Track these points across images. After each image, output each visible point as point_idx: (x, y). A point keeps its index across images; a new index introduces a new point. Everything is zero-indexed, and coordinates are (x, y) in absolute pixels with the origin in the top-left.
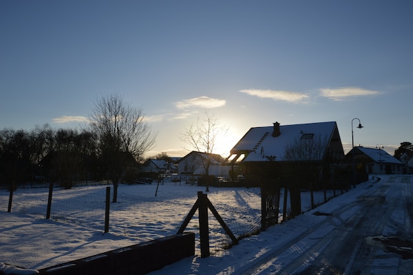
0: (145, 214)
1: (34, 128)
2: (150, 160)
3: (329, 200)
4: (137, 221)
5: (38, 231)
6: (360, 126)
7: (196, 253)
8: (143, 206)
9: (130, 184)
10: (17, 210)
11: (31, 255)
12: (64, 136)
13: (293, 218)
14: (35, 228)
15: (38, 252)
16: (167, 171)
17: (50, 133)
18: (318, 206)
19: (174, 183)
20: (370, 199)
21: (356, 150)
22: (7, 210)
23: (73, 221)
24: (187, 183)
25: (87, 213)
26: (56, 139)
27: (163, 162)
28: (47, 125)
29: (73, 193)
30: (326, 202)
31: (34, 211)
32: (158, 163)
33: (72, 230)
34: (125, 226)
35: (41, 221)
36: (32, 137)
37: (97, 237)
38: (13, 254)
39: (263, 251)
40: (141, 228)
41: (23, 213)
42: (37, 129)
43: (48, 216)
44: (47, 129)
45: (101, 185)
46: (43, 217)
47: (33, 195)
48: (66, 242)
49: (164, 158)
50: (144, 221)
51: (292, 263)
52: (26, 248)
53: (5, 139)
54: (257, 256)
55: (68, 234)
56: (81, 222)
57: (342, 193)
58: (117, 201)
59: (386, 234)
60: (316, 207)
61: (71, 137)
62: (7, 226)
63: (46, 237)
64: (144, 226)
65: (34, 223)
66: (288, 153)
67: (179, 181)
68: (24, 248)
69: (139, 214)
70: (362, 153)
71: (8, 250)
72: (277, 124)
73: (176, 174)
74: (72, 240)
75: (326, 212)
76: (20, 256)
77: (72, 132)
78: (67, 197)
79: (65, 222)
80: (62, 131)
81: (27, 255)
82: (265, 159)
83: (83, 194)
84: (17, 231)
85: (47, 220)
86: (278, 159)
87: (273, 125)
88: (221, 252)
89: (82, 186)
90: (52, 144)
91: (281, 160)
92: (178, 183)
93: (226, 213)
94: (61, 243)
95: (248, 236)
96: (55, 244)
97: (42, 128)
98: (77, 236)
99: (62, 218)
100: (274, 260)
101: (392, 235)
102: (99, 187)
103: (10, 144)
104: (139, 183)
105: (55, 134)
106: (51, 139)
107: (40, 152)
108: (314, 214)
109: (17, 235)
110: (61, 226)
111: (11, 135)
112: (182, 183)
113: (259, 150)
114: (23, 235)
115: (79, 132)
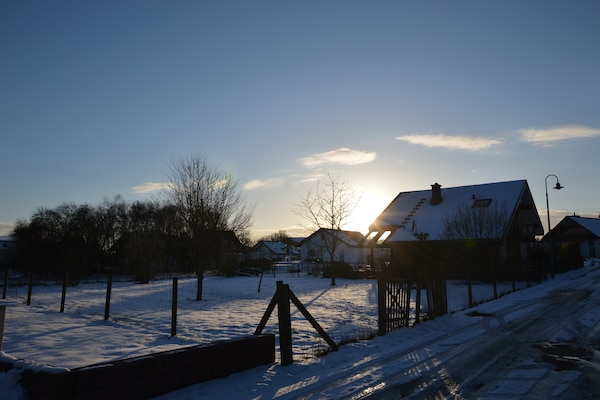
0: (233, 315)
1: (102, 201)
2: (261, 242)
3: (502, 295)
4: (218, 323)
5: (91, 334)
6: (558, 187)
7: (276, 361)
8: (235, 304)
9: (229, 276)
10: (73, 310)
11: (75, 359)
12: (141, 212)
13: (433, 319)
14: (88, 331)
15: (85, 357)
16: (287, 257)
17: (121, 208)
18: (481, 303)
19: (290, 275)
20: (568, 294)
21: (570, 223)
22: (59, 309)
23: (138, 323)
24: (309, 274)
25: (159, 314)
26: (130, 216)
27: (280, 245)
28: (119, 197)
29: (149, 289)
30: (496, 298)
31: (93, 311)
32: (273, 247)
33: (133, 333)
34: (201, 329)
35: (98, 323)
36: (99, 214)
37: (162, 340)
38: (54, 358)
39: (367, 359)
40: (220, 331)
41: (78, 314)
42: (106, 202)
43: (107, 317)
44: (119, 202)
45: (189, 277)
46: (101, 318)
47: (97, 291)
48: (121, 347)
49: (283, 239)
50: (229, 323)
51: (396, 374)
52: (70, 353)
53: (65, 217)
54: (356, 365)
55: (126, 338)
56: (147, 324)
57: (529, 286)
58: (203, 297)
59: (554, 341)
60: (476, 305)
61: (151, 212)
62: (55, 329)
63: (98, 341)
64: (226, 329)
65: (89, 325)
66: (449, 229)
67: (299, 271)
68: (69, 352)
69: (226, 315)
70: (578, 226)
71: (50, 354)
72: (436, 187)
73: (298, 262)
74: (129, 344)
75: (487, 312)
76: (61, 360)
77: (151, 206)
78: (140, 294)
79: (128, 324)
80: (138, 204)
81: (70, 359)
82: (414, 238)
83: (162, 289)
84: (66, 333)
85: (105, 322)
86: (432, 238)
87: (431, 188)
88: (310, 360)
89: (163, 279)
90: (125, 222)
91: (439, 239)
92: (296, 274)
93: (343, 313)
94: (114, 348)
95: (354, 341)
96: (107, 348)
97: (112, 200)
98: (137, 340)
99: (125, 319)
100: (375, 369)
101: (564, 341)
102: (186, 281)
103: (71, 223)
104: (241, 275)
105: (129, 208)
106: (124, 216)
107: (109, 234)
108: (469, 315)
109: (66, 338)
110: (121, 329)
111: (72, 211)
112: (301, 274)
113: (409, 225)
114: (72, 338)
115: (161, 206)
